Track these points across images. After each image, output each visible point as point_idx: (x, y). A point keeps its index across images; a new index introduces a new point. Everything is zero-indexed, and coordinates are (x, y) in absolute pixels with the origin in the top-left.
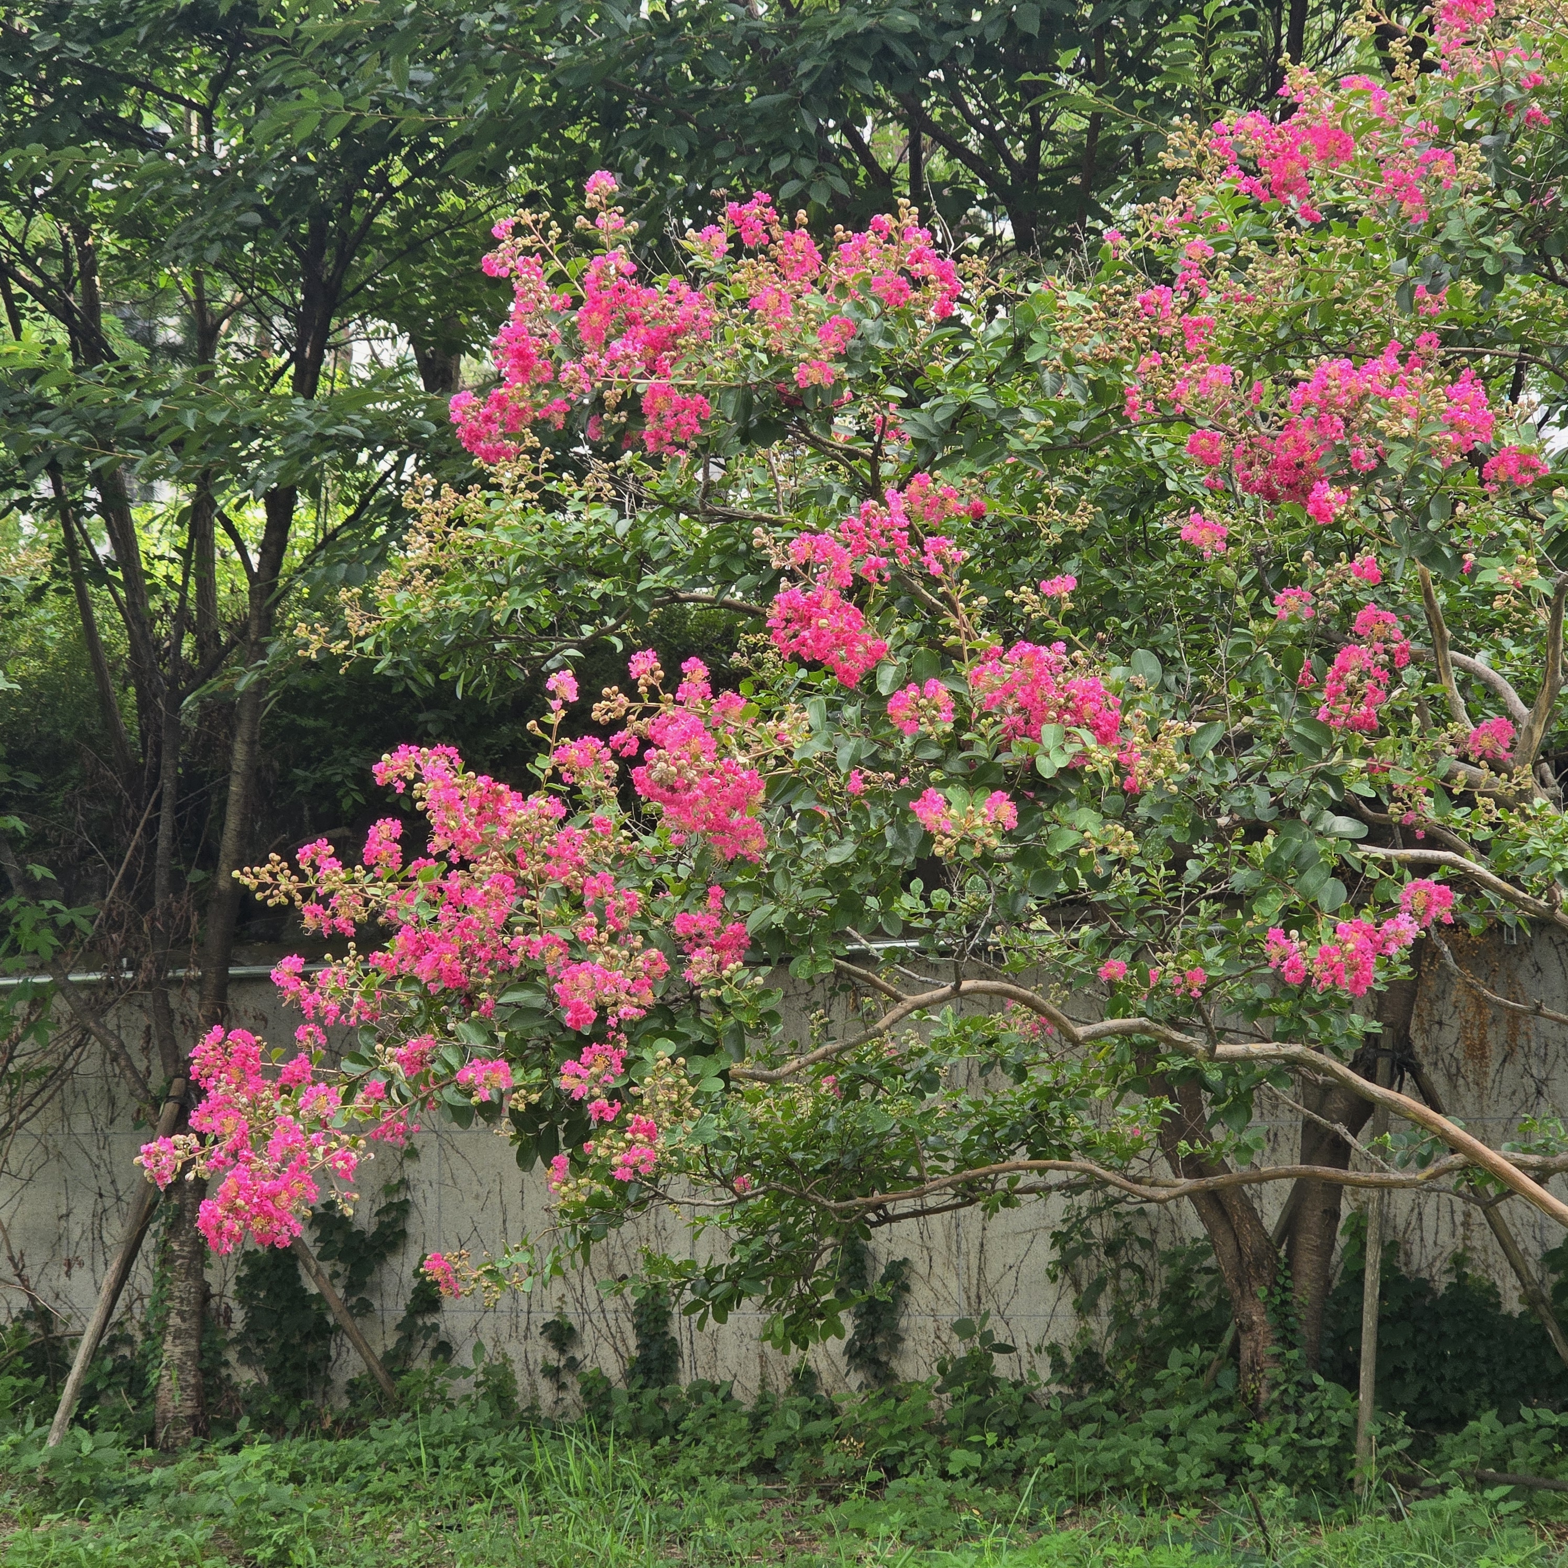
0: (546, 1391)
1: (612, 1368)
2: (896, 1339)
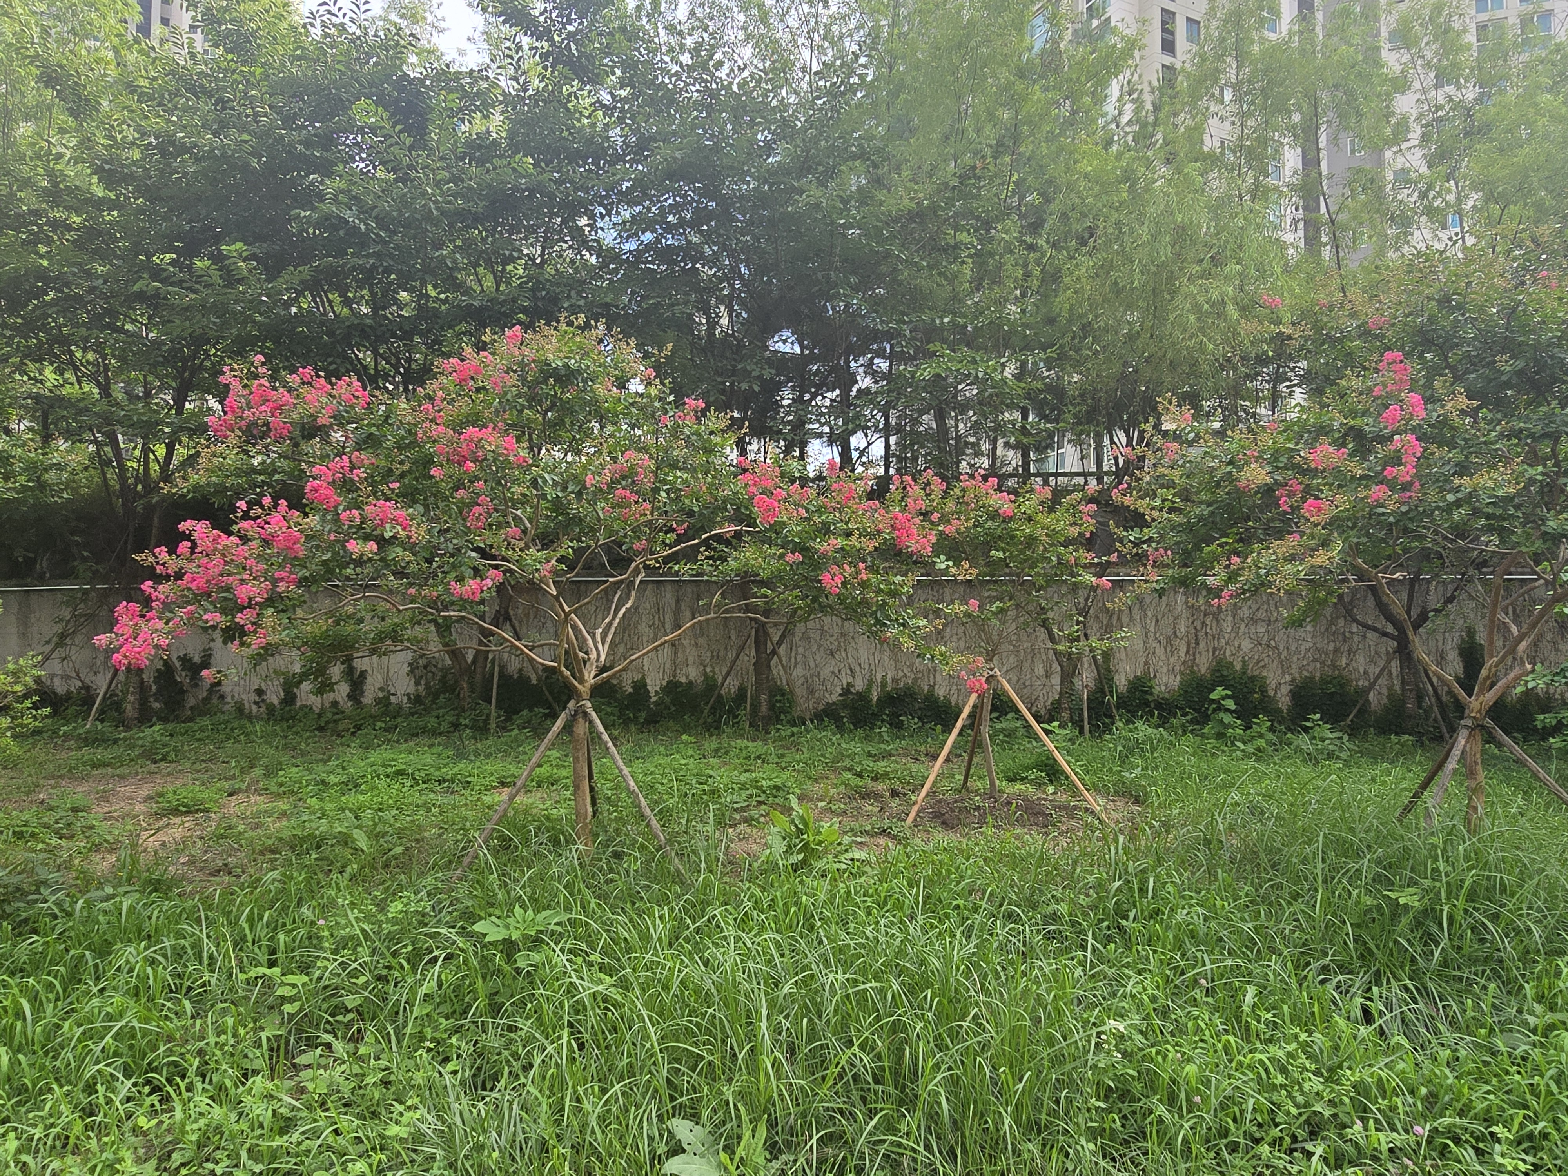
0: (254, 707)
1: (276, 701)
2: (362, 693)
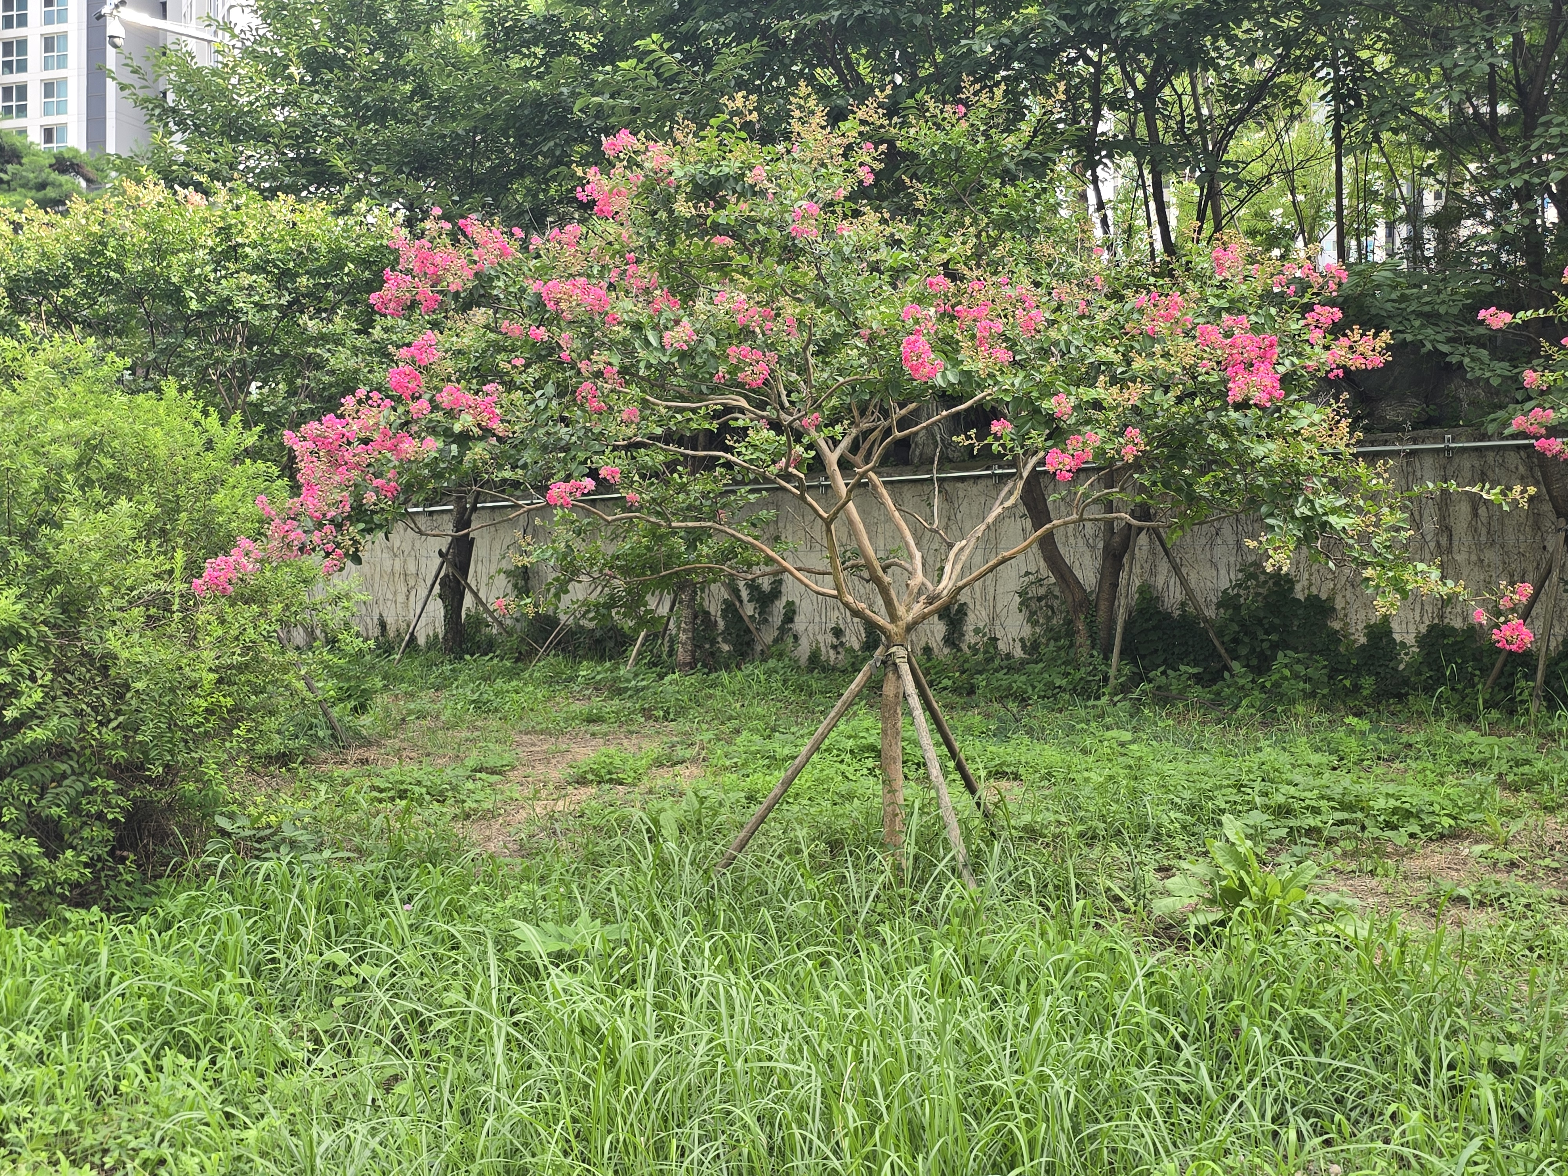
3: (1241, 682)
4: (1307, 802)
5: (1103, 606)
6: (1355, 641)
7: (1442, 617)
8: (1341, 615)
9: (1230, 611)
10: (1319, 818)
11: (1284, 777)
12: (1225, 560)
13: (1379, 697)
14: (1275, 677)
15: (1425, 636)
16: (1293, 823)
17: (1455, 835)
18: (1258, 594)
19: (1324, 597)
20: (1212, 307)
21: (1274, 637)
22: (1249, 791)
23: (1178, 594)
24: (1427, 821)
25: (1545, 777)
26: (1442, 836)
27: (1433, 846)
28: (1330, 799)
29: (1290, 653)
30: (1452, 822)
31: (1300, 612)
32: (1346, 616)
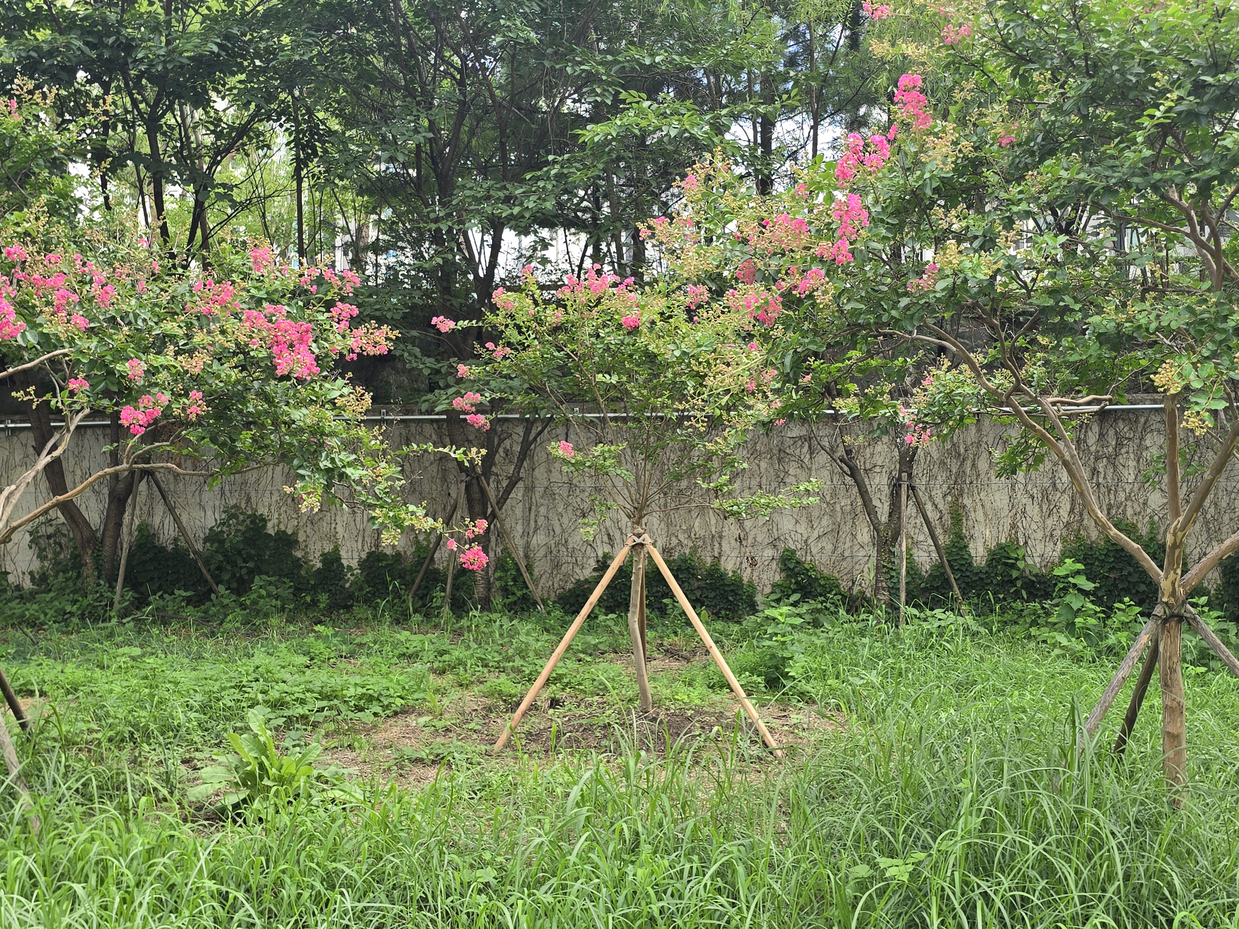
3: (226, 601)
4: (297, 695)
5: (108, 542)
6: (313, 566)
7: (377, 546)
8: (303, 546)
9: (216, 545)
10: (306, 707)
11: (276, 676)
12: (211, 503)
13: (331, 609)
14: (254, 596)
15: (365, 561)
16: (287, 713)
17: (404, 711)
18: (237, 531)
19: (290, 532)
20: (252, 297)
21: (251, 565)
22: (249, 690)
23: (171, 532)
24: (386, 703)
25: (461, 662)
26: (396, 713)
27: (391, 721)
28: (313, 692)
29: (265, 577)
30: (403, 702)
31: (271, 544)
32: (306, 546)
